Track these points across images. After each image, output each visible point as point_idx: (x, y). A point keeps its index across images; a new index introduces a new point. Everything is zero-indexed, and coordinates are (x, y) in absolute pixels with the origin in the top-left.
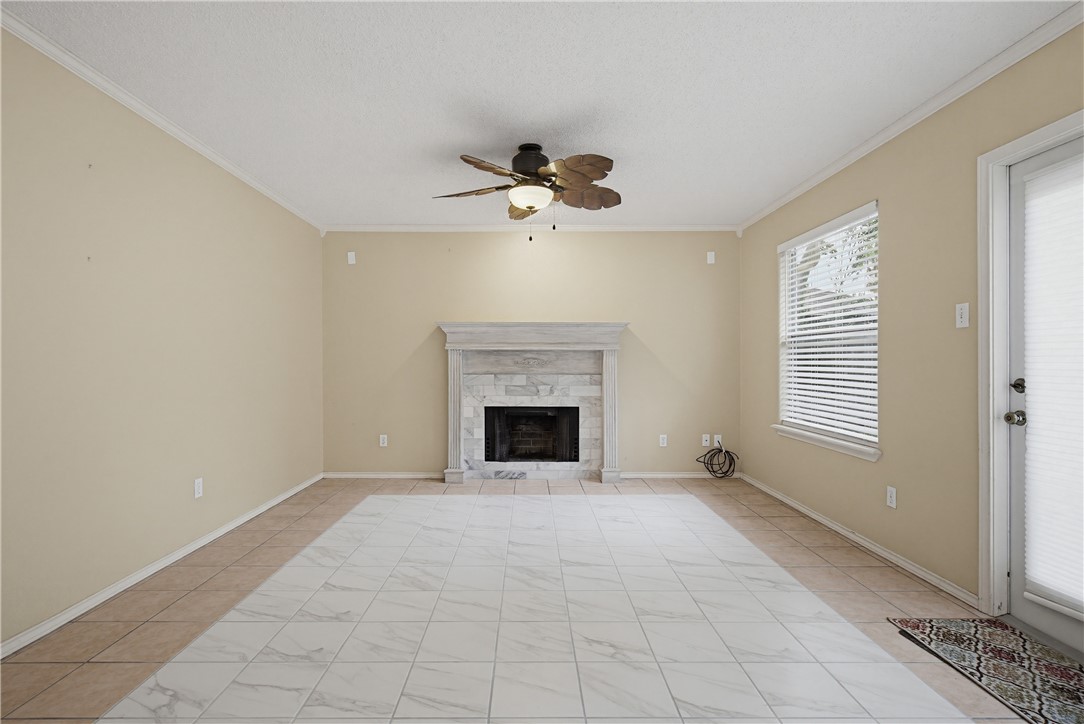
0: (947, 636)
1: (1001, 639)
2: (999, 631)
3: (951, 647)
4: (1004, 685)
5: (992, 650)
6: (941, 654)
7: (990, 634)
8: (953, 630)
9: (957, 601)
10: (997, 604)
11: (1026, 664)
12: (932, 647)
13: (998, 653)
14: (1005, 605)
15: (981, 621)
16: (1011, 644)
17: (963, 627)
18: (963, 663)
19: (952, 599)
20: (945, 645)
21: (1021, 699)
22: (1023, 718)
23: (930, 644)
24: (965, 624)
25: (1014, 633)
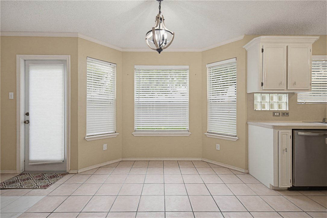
0: (10, 183)
1: (24, 177)
2: (23, 175)
3: (12, 185)
4: (28, 185)
5: (23, 180)
6: (10, 188)
7: (21, 177)
8: (11, 181)
9: (10, 174)
10: (22, 169)
11: (31, 179)
12: (7, 187)
13: (24, 180)
14: (24, 169)
15: (18, 176)
16: (27, 176)
17: (14, 179)
18: (17, 186)
19: (8, 174)
20: (10, 185)
21: (33, 185)
22: (33, 189)
23: (5, 187)
24: (14, 178)
25: (27, 174)
